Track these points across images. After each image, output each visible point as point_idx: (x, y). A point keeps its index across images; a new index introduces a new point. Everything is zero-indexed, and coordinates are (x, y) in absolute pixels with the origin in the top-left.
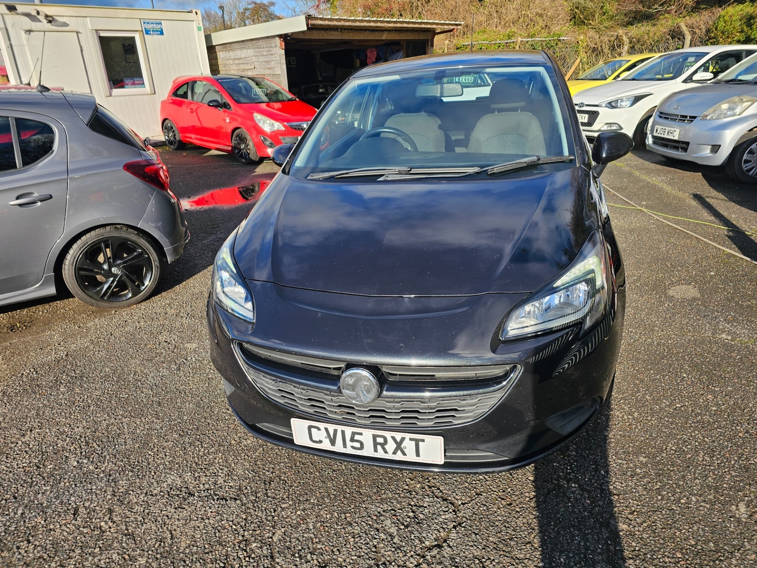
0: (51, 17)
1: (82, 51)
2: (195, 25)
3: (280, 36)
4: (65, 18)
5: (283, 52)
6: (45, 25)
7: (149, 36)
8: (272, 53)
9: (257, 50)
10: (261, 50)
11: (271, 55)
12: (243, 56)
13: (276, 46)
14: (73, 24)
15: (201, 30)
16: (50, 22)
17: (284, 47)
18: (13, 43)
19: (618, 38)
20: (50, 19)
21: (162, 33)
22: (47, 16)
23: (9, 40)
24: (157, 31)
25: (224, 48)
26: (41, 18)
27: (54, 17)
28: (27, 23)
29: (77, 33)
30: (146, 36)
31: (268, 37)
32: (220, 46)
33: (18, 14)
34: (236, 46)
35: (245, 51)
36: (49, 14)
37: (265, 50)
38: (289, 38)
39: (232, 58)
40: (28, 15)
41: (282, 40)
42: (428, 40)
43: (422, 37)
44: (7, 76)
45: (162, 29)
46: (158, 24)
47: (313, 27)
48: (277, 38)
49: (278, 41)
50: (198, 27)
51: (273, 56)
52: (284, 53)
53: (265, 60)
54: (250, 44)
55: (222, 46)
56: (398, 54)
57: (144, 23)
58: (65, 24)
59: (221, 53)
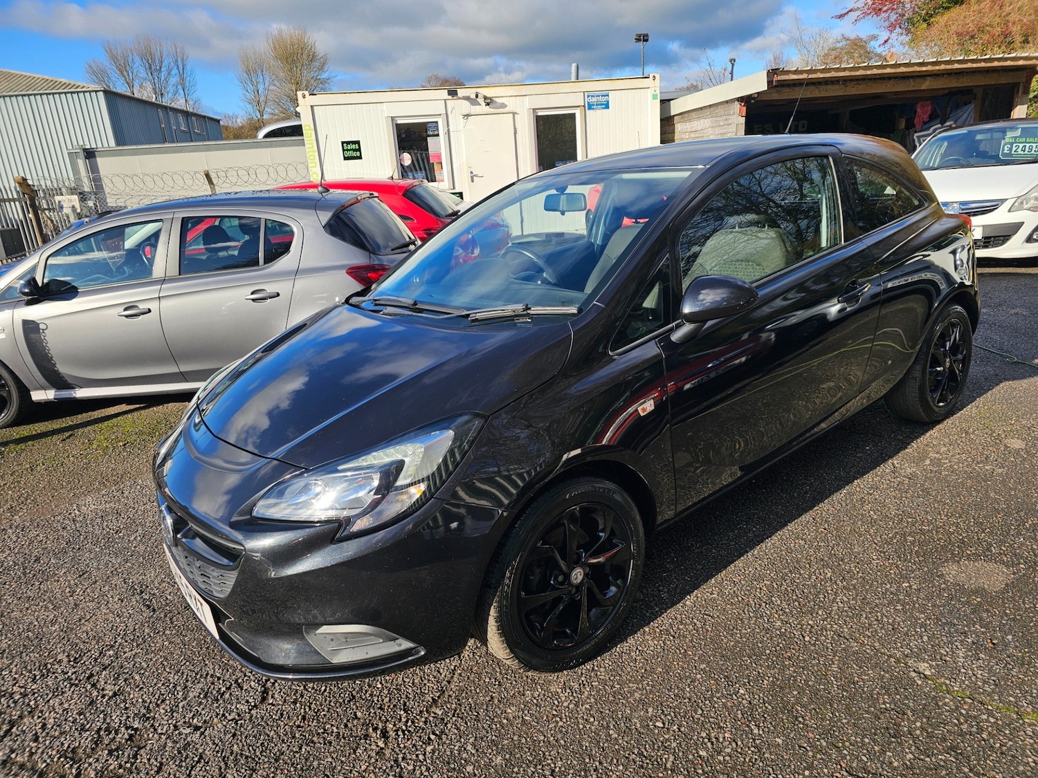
0: (490, 99)
1: (515, 133)
2: (650, 93)
3: (740, 99)
4: (504, 98)
5: (743, 120)
6: (483, 108)
7: (591, 111)
8: (729, 122)
9: (714, 119)
10: (718, 119)
11: (729, 124)
12: (700, 128)
13: (734, 114)
14: (512, 104)
15: (657, 99)
16: (488, 104)
17: (744, 114)
18: (451, 130)
20: (489, 102)
21: (607, 107)
22: (485, 98)
23: (448, 126)
24: (602, 104)
25: (682, 118)
26: (481, 100)
27: (494, 99)
28: (465, 107)
29: (514, 114)
30: (588, 112)
31: (727, 102)
32: (678, 117)
33: (460, 98)
34: (693, 115)
35: (702, 121)
36: (488, 95)
37: (722, 118)
38: (752, 101)
39: (689, 130)
40: (467, 98)
41: (743, 104)
42: (1018, 83)
44: (441, 163)
45: (608, 102)
46: (605, 96)
47: (780, 83)
48: (737, 103)
49: (737, 105)
50: (653, 95)
51: (730, 126)
52: (744, 122)
53: (721, 131)
54: (708, 112)
55: (681, 116)
57: (588, 96)
58: (503, 106)
59: (679, 124)
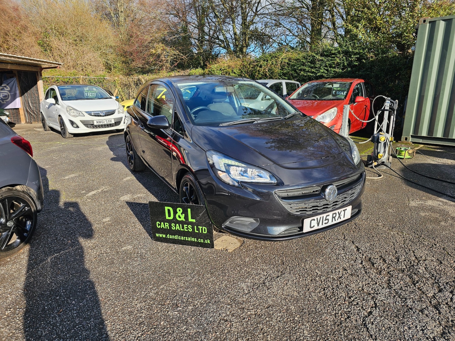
19: (139, 80)
42: (37, 72)
43: (34, 69)
56: (12, 79)
